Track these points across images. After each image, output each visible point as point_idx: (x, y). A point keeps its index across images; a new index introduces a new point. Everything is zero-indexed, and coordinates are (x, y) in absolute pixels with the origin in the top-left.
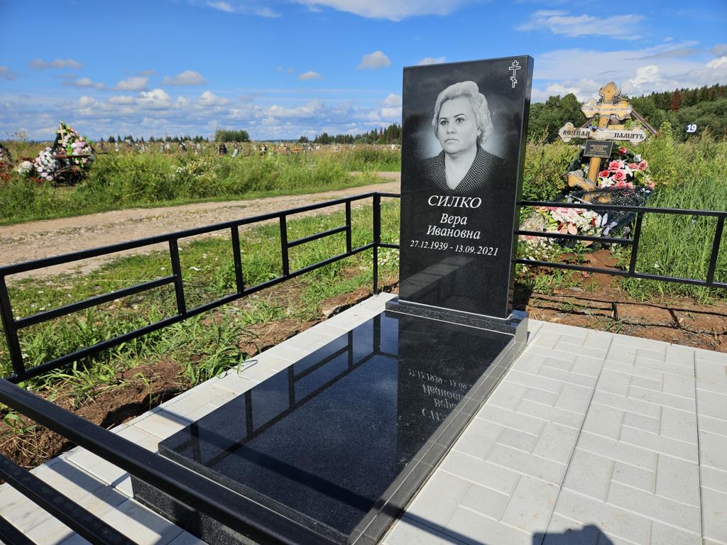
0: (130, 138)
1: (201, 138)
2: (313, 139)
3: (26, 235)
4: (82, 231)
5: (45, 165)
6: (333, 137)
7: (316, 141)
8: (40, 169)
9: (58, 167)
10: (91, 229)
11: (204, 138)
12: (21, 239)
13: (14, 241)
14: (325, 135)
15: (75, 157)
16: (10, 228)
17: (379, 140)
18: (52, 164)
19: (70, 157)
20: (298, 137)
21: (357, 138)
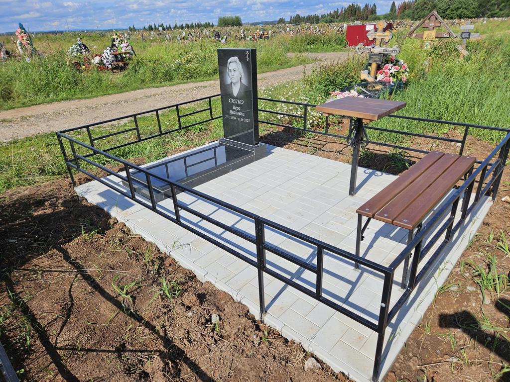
0: (162, 25)
1: (209, 23)
2: (289, 20)
3: (98, 105)
4: (123, 103)
5: (107, 59)
6: (304, 18)
7: (290, 22)
8: (105, 61)
9: (114, 60)
10: (126, 102)
11: (211, 23)
12: (96, 107)
13: (93, 108)
14: (298, 16)
15: (123, 53)
16: (91, 100)
17: (340, 18)
18: (111, 58)
19: (120, 54)
20: (278, 19)
21: (322, 18)
